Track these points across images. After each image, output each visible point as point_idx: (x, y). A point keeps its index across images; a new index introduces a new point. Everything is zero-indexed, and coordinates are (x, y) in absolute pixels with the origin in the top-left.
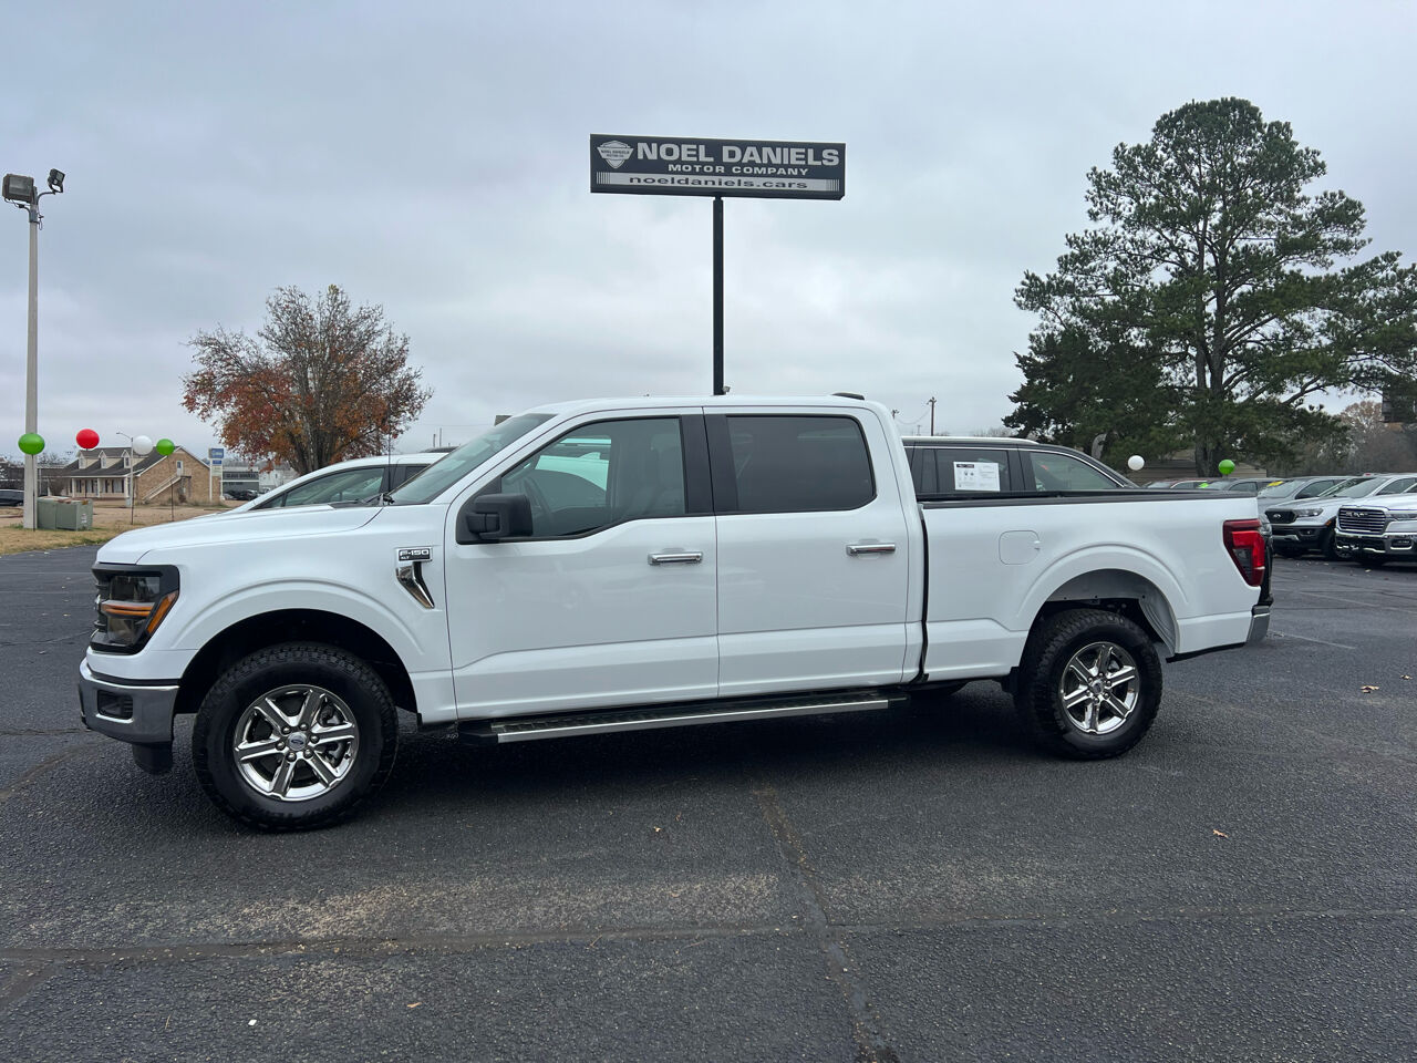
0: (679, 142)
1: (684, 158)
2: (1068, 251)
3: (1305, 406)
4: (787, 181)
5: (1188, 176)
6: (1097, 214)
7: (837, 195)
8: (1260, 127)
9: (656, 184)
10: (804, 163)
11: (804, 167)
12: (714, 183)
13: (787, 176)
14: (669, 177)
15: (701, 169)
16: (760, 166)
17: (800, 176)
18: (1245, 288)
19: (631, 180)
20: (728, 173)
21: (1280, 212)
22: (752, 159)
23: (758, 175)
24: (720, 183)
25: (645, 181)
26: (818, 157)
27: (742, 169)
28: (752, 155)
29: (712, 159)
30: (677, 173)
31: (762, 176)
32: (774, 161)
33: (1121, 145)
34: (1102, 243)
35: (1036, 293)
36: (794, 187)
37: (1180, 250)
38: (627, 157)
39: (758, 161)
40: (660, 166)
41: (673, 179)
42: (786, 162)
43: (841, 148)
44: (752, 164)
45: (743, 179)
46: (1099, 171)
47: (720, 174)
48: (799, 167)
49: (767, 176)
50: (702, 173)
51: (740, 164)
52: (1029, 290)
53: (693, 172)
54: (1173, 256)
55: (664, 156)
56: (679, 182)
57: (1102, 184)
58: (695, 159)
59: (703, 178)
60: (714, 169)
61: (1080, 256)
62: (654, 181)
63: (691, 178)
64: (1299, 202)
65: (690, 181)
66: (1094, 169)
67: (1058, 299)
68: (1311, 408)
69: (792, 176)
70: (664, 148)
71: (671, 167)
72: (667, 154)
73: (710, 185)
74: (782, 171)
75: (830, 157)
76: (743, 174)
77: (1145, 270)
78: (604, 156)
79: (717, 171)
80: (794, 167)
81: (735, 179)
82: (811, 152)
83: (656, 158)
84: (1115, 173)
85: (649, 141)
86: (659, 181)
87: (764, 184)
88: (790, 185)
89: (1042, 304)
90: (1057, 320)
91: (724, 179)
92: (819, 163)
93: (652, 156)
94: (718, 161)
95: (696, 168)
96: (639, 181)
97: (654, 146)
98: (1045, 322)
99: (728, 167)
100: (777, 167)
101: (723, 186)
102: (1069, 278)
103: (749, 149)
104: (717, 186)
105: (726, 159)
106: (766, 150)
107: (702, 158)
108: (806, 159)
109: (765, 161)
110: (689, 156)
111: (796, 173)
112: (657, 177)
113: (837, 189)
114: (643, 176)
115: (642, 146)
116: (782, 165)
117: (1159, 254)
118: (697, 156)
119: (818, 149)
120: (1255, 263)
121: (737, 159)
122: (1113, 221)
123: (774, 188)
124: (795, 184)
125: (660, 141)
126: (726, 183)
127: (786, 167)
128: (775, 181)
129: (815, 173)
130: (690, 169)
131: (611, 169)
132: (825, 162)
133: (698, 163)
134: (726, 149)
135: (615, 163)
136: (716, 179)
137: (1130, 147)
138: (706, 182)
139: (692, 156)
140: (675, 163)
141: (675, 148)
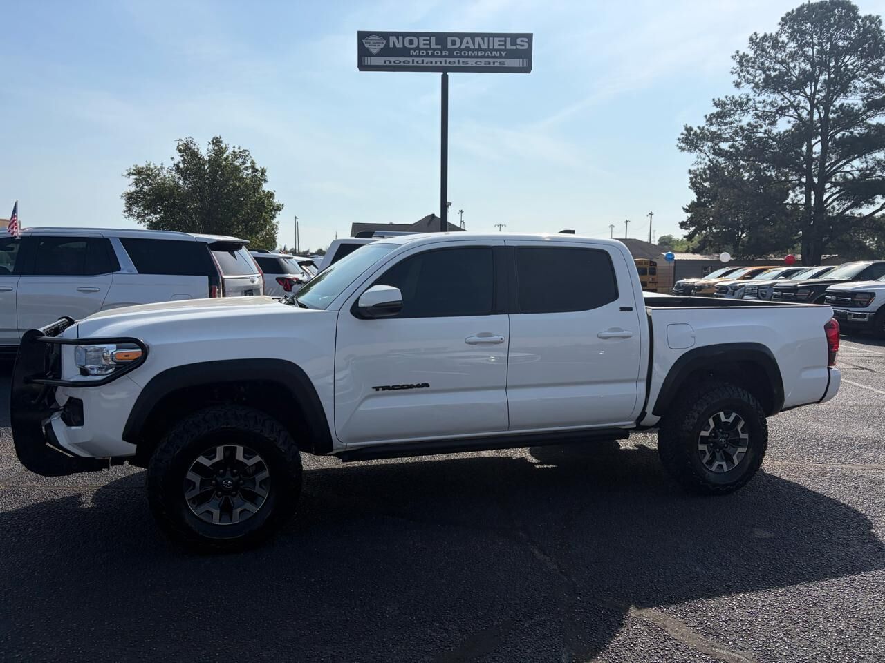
0: (417, 35)
1: (421, 46)
2: (715, 110)
4: (491, 60)
7: (527, 69)
8: (856, 18)
9: (402, 64)
10: (503, 47)
11: (503, 50)
12: (441, 63)
13: (492, 57)
14: (410, 59)
15: (433, 53)
16: (473, 50)
17: (501, 57)
19: (385, 62)
20: (451, 56)
22: (467, 45)
23: (472, 57)
24: (445, 63)
25: (394, 62)
26: (514, 43)
27: (460, 53)
28: (467, 43)
29: (439, 47)
30: (416, 56)
31: (474, 57)
32: (483, 47)
33: (755, 34)
34: (740, 105)
35: (691, 140)
36: (497, 65)
37: (796, 108)
38: (382, 46)
39: (472, 47)
40: (404, 52)
41: (413, 61)
42: (491, 47)
43: (529, 37)
44: (468, 49)
45: (462, 60)
46: (741, 53)
47: (445, 56)
48: (500, 50)
49: (478, 57)
50: (433, 56)
51: (459, 49)
52: (687, 139)
53: (427, 56)
54: (792, 112)
55: (407, 45)
56: (417, 62)
57: (743, 60)
58: (428, 46)
59: (434, 60)
60: (442, 53)
61: (722, 113)
62: (400, 62)
63: (426, 60)
65: (425, 62)
66: (738, 52)
69: (495, 57)
70: (407, 39)
71: (412, 52)
72: (410, 44)
73: (438, 64)
74: (488, 53)
75: (522, 43)
76: (461, 56)
77: (774, 123)
78: (367, 46)
79: (444, 54)
80: (497, 50)
81: (456, 60)
82: (508, 40)
83: (401, 46)
84: (751, 54)
85: (397, 34)
86: (404, 62)
87: (476, 63)
88: (494, 63)
89: (697, 147)
90: (707, 158)
91: (449, 60)
92: (514, 47)
93: (399, 45)
94: (445, 47)
95: (429, 52)
96: (390, 62)
97: (401, 38)
98: (699, 160)
99: (451, 51)
100: (485, 50)
101: (448, 65)
102: (714, 128)
103: (466, 39)
104: (443, 64)
105: (450, 46)
106: (478, 40)
107: (433, 46)
108: (505, 45)
109: (477, 47)
110: (424, 44)
111: (498, 54)
112: (402, 59)
113: (527, 65)
114: (393, 59)
115: (392, 39)
116: (488, 50)
117: (782, 111)
118: (430, 44)
119: (514, 37)
120: (849, 117)
121: (457, 46)
123: (483, 65)
124: (497, 63)
125: (405, 35)
126: (450, 63)
127: (491, 51)
128: (483, 60)
129: (512, 54)
130: (425, 53)
131: (372, 55)
132: (519, 47)
133: (430, 49)
134: (450, 39)
135: (374, 50)
136: (443, 60)
137: (761, 35)
138: (436, 62)
139: (427, 44)
140: (414, 49)
141: (415, 39)
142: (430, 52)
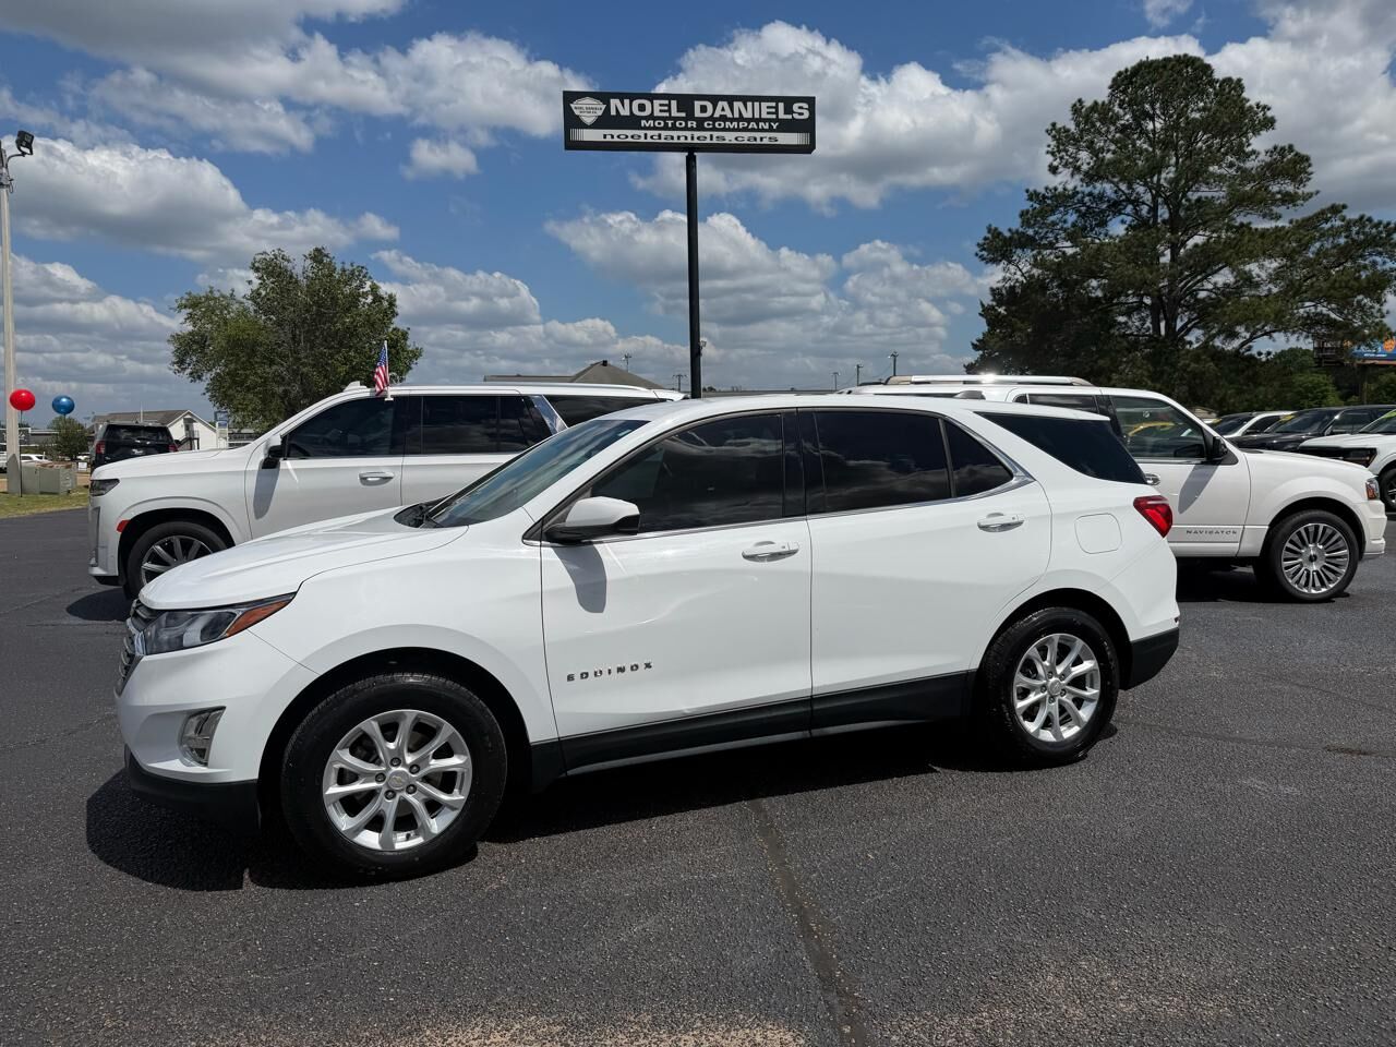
0: (651, 97)
1: (657, 113)
2: (1027, 205)
3: (1254, 352)
4: (758, 135)
5: (1144, 132)
6: (1057, 168)
7: (808, 148)
8: (1212, 82)
9: (629, 139)
10: (774, 116)
11: (775, 121)
12: (686, 138)
13: (758, 130)
14: (641, 133)
15: (674, 124)
16: (732, 120)
17: (771, 129)
18: (1198, 239)
19: (605, 136)
20: (700, 128)
21: (1231, 165)
22: (723, 113)
23: (729, 130)
24: (692, 138)
25: (618, 137)
26: (788, 110)
27: (714, 125)
28: (723, 109)
29: (683, 115)
30: (649, 128)
31: (734, 130)
32: (745, 115)
33: (1080, 101)
34: (1061, 199)
35: (998, 248)
36: (766, 141)
37: (1137, 202)
38: (600, 113)
39: (730, 115)
40: (632, 122)
41: (646, 135)
42: (757, 116)
43: (811, 101)
44: (723, 118)
45: (715, 134)
46: (1058, 126)
47: (692, 129)
48: (770, 120)
49: (738, 130)
50: (674, 128)
51: (711, 118)
52: (991, 245)
53: (666, 128)
54: (1129, 208)
55: (636, 112)
56: (652, 137)
57: (1061, 138)
58: (667, 114)
59: (675, 134)
60: (687, 124)
61: (1040, 211)
62: (627, 137)
63: (664, 133)
64: (1248, 155)
65: (663, 137)
66: (1054, 125)
67: (1019, 251)
68: (1260, 354)
69: (763, 130)
70: (636, 103)
71: (643, 122)
72: (640, 110)
73: (682, 140)
74: (753, 125)
75: (800, 111)
76: (714, 129)
77: (1103, 224)
78: (577, 112)
79: (689, 126)
80: (765, 120)
81: (707, 134)
82: (781, 105)
83: (628, 114)
84: (1072, 126)
85: (622, 96)
86: (632, 137)
87: (736, 139)
88: (761, 139)
89: (1004, 257)
90: (1019, 273)
91: (697, 134)
92: (789, 117)
93: (625, 112)
94: (690, 116)
96: (612, 137)
97: (627, 102)
98: (1007, 275)
99: (700, 121)
100: (749, 121)
101: (696, 141)
102: (1030, 232)
103: (721, 104)
104: (689, 141)
105: (698, 114)
106: (737, 104)
107: (675, 113)
108: (777, 113)
109: (737, 115)
110: (661, 111)
111: (767, 127)
112: (629, 133)
113: (809, 143)
114: (616, 132)
115: (614, 102)
116: (753, 119)
117: (1116, 207)
118: (669, 111)
119: (789, 102)
121: (709, 113)
122: (1072, 175)
123: (746, 142)
124: (766, 138)
125: (633, 96)
126: (698, 138)
127: (758, 121)
128: (746, 135)
129: (786, 126)
130: (662, 125)
131: (585, 126)
132: (796, 116)
133: (670, 118)
134: (697, 104)
135: (589, 119)
136: (688, 134)
137: (1088, 103)
138: (679, 138)
139: (665, 111)
140: (647, 118)
141: (647, 103)
142: (670, 123)
